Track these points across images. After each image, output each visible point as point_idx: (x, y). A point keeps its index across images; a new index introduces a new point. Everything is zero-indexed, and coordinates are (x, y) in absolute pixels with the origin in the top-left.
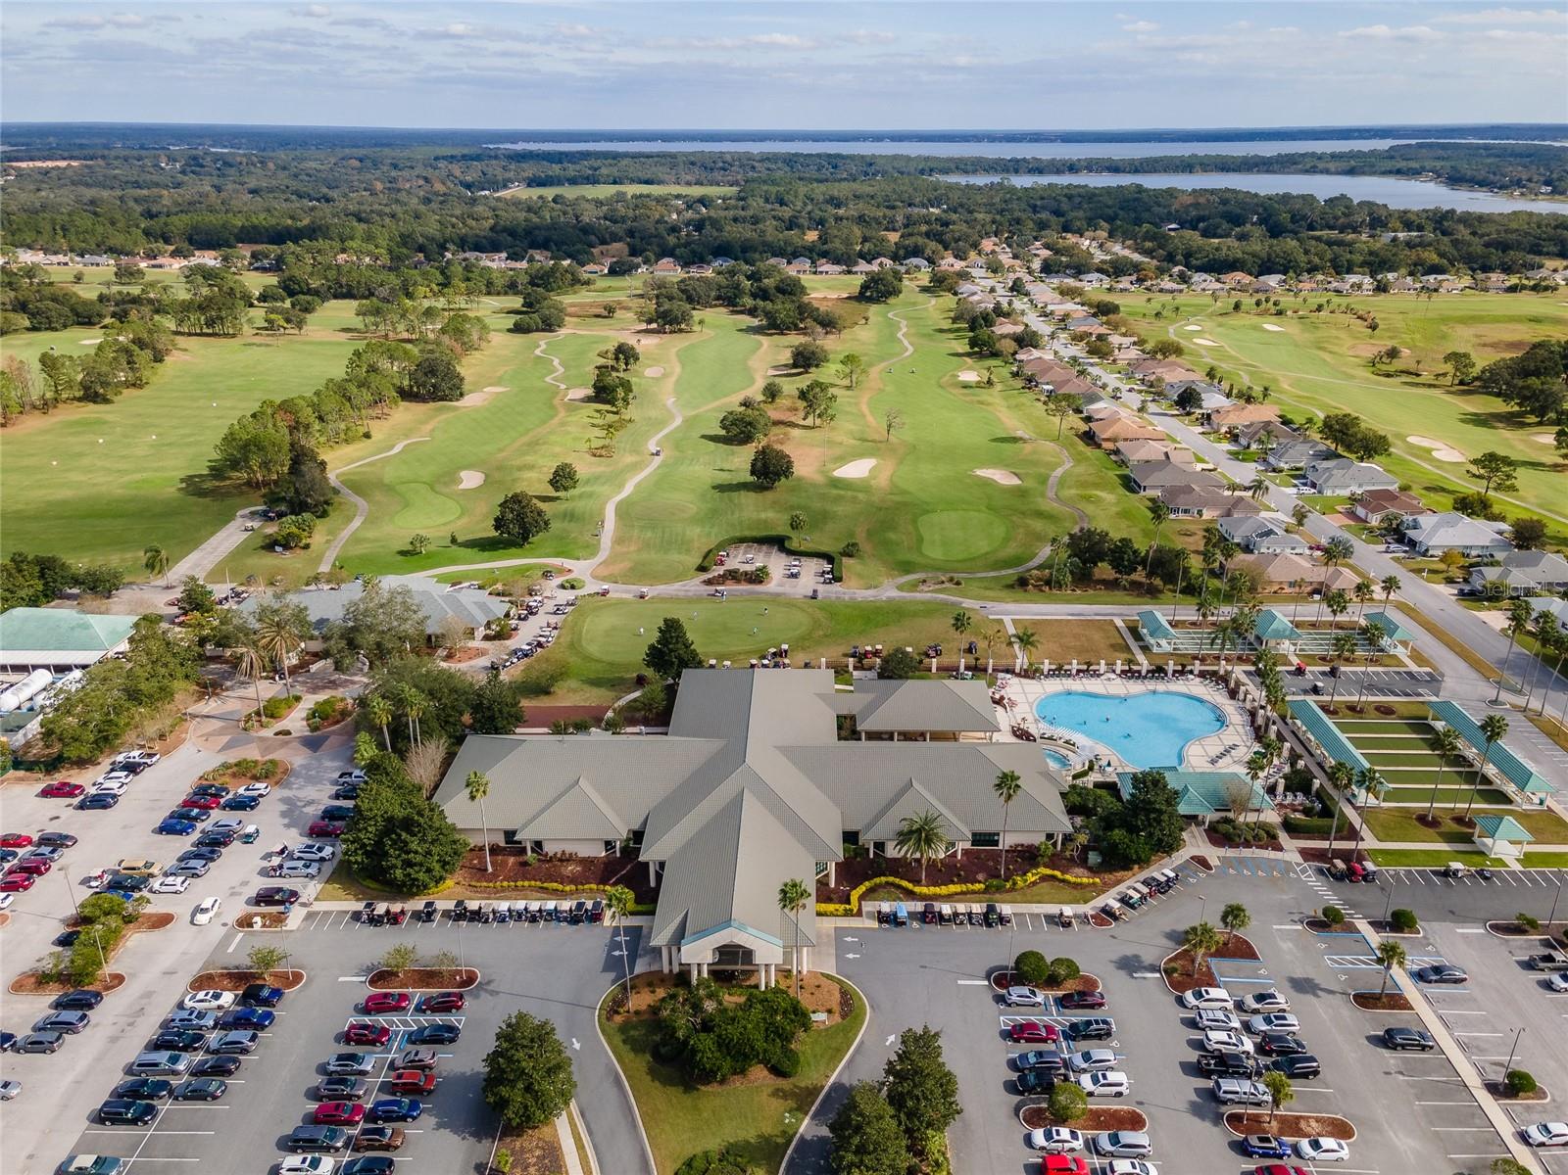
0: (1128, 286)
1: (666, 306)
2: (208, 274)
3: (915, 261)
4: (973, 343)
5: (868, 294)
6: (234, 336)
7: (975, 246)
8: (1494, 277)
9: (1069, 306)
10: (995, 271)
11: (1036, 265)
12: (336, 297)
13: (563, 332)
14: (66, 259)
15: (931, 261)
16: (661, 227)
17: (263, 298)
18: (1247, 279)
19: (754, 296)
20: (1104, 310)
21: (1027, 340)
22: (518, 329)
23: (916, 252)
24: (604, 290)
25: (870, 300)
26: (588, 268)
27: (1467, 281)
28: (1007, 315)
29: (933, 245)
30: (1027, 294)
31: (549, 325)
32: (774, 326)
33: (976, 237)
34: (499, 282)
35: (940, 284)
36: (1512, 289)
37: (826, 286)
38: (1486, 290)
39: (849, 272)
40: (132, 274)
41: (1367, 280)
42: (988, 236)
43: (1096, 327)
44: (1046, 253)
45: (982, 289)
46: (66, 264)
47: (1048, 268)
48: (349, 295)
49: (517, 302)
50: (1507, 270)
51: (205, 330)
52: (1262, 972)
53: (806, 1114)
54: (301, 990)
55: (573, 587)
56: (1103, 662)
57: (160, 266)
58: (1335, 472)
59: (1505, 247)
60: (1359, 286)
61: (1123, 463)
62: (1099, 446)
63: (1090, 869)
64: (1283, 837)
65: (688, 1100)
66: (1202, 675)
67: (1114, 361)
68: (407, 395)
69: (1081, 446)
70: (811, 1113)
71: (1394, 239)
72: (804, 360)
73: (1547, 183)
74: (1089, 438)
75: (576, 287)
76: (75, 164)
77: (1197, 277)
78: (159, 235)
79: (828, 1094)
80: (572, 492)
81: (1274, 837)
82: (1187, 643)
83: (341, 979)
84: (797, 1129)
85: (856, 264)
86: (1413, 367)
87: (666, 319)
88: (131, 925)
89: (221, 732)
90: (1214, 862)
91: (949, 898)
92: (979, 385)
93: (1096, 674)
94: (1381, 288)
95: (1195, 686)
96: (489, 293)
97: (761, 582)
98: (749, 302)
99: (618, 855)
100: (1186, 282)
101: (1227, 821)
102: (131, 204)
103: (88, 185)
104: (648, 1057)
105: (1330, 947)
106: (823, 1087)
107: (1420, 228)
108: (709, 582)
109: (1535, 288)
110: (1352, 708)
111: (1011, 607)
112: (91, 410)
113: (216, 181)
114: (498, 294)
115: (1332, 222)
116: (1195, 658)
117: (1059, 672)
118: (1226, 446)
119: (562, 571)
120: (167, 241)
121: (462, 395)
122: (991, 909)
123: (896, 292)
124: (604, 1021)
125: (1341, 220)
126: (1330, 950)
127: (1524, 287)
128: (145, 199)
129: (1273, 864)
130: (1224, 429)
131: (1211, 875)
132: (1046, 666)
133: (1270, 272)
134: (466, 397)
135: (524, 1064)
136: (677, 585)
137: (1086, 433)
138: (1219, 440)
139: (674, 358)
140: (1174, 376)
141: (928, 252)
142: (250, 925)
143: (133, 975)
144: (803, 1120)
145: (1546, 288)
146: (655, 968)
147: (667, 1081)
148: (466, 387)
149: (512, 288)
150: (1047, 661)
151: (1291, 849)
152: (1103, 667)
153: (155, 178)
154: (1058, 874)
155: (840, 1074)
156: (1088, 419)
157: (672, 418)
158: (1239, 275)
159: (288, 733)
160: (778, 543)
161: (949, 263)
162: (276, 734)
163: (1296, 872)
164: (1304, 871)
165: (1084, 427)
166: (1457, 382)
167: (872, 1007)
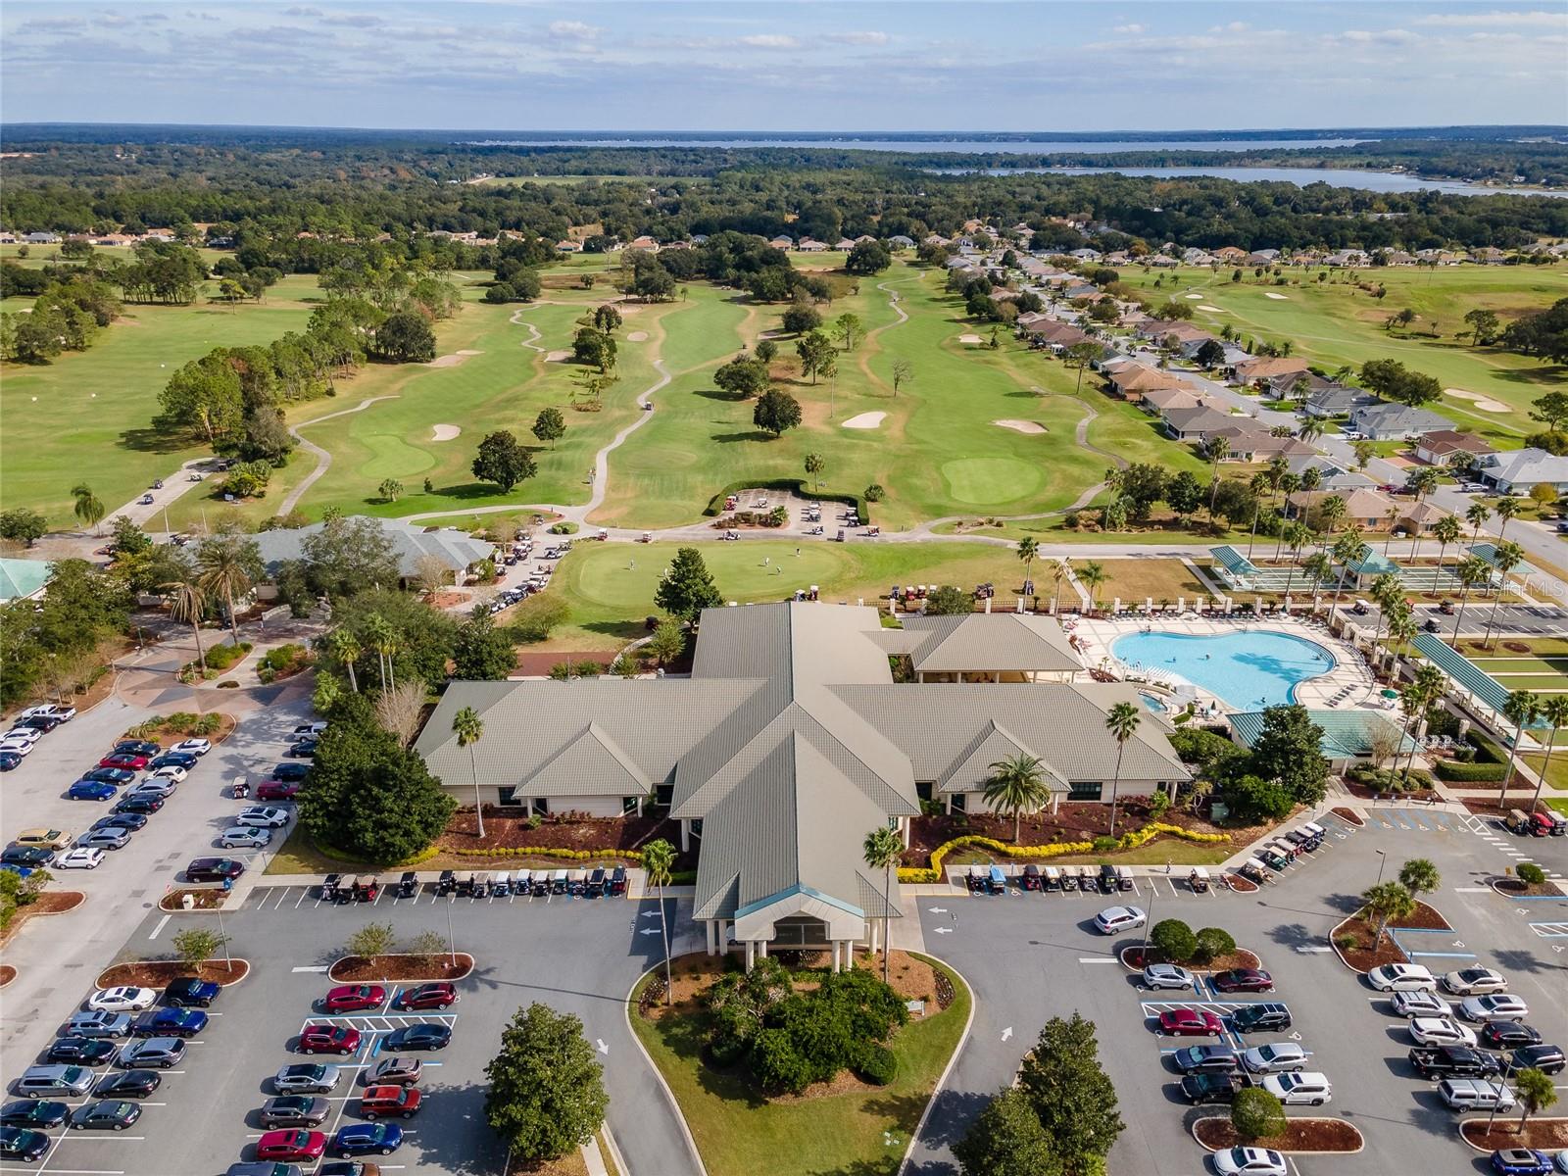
0: (1121, 260)
1: (647, 275)
2: (161, 249)
3: (900, 239)
4: (971, 309)
5: (855, 267)
6: (186, 304)
7: (959, 226)
8: (1490, 250)
9: (1065, 276)
10: (982, 248)
11: (1024, 242)
12: (297, 271)
13: (538, 302)
14: (12, 237)
15: (916, 239)
16: (636, 210)
17: (220, 269)
18: (1242, 254)
19: (737, 267)
20: (1101, 278)
21: (1027, 304)
22: (493, 299)
23: (901, 230)
24: (580, 265)
25: (858, 273)
26: (560, 245)
27: (1462, 255)
28: (1003, 284)
29: (916, 224)
30: (1019, 267)
31: (524, 294)
32: (762, 296)
33: (959, 218)
34: (470, 257)
35: (928, 257)
36: (1511, 261)
37: (811, 259)
38: (1485, 262)
39: (833, 249)
40: (79, 249)
41: (1363, 254)
42: (970, 217)
43: (1096, 295)
44: (1030, 232)
45: (970, 262)
46: (11, 241)
47: (1036, 245)
48: (312, 269)
49: (489, 276)
50: (1502, 245)
51: (156, 299)
52: (1457, 944)
53: (912, 1133)
54: (242, 985)
55: (565, 532)
56: (1182, 600)
57: (111, 243)
58: (1387, 415)
59: (1495, 224)
60: (1357, 258)
61: (1152, 413)
62: (1123, 398)
63: (1215, 824)
64: (1439, 787)
65: (754, 1116)
66: (1296, 613)
67: (1120, 324)
68: (374, 357)
69: (1103, 398)
70: (918, 1132)
71: (1382, 219)
72: (796, 323)
73: (1520, 173)
74: (1111, 390)
75: (552, 262)
76: (27, 155)
77: (1190, 252)
78: (110, 214)
79: (937, 1107)
80: (558, 442)
81: (1428, 786)
82: (1270, 582)
83: (296, 970)
84: (904, 1154)
85: (839, 241)
86: (1429, 329)
87: (647, 286)
88: (28, 908)
89: (152, 685)
90: (1362, 815)
91: (1051, 859)
92: (982, 347)
93: (1174, 614)
94: (1379, 261)
95: (1288, 624)
96: (459, 268)
97: (778, 525)
98: (731, 273)
99: (640, 815)
100: (1178, 257)
101: (1368, 768)
102: (82, 188)
103: (39, 173)
104: (698, 1062)
105: (1532, 913)
106: (929, 1097)
107: (1405, 209)
108: (719, 526)
109: (1534, 261)
110: (1478, 646)
111: (1063, 547)
112: (26, 371)
113: (172, 169)
114: (469, 268)
115: (1315, 205)
116: (1282, 596)
117: (1132, 611)
118: (1257, 398)
119: (551, 516)
120: (118, 219)
121: (433, 355)
122: (1106, 871)
123: (886, 264)
124: (637, 1015)
125: (1325, 203)
126: (1534, 916)
127: (1523, 260)
128: (99, 184)
129: (1434, 816)
130: (1251, 383)
131: (1363, 830)
132: (1117, 606)
133: (1263, 247)
134: (438, 360)
135: (540, 1074)
136: (683, 530)
137: (1106, 387)
138: (1249, 392)
139: (658, 326)
140: (1190, 335)
141: (913, 229)
142: (180, 905)
143: (25, 969)
144: (908, 1141)
145: (1545, 261)
146: (697, 949)
147: (726, 1093)
148: (437, 350)
149: (483, 263)
150: (1118, 600)
151: (1452, 799)
152: (1181, 607)
153: (110, 166)
154: (1179, 830)
155: (949, 1080)
156: (1105, 374)
157: (661, 376)
158: (1232, 251)
159: (235, 685)
160: (793, 487)
161: (933, 239)
162: (220, 686)
163: (1465, 826)
164: (1474, 825)
165: (1102, 382)
166: (1478, 342)
167: (976, 992)
